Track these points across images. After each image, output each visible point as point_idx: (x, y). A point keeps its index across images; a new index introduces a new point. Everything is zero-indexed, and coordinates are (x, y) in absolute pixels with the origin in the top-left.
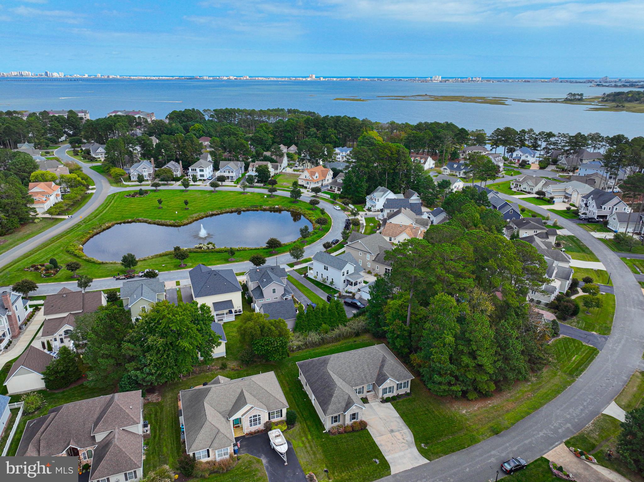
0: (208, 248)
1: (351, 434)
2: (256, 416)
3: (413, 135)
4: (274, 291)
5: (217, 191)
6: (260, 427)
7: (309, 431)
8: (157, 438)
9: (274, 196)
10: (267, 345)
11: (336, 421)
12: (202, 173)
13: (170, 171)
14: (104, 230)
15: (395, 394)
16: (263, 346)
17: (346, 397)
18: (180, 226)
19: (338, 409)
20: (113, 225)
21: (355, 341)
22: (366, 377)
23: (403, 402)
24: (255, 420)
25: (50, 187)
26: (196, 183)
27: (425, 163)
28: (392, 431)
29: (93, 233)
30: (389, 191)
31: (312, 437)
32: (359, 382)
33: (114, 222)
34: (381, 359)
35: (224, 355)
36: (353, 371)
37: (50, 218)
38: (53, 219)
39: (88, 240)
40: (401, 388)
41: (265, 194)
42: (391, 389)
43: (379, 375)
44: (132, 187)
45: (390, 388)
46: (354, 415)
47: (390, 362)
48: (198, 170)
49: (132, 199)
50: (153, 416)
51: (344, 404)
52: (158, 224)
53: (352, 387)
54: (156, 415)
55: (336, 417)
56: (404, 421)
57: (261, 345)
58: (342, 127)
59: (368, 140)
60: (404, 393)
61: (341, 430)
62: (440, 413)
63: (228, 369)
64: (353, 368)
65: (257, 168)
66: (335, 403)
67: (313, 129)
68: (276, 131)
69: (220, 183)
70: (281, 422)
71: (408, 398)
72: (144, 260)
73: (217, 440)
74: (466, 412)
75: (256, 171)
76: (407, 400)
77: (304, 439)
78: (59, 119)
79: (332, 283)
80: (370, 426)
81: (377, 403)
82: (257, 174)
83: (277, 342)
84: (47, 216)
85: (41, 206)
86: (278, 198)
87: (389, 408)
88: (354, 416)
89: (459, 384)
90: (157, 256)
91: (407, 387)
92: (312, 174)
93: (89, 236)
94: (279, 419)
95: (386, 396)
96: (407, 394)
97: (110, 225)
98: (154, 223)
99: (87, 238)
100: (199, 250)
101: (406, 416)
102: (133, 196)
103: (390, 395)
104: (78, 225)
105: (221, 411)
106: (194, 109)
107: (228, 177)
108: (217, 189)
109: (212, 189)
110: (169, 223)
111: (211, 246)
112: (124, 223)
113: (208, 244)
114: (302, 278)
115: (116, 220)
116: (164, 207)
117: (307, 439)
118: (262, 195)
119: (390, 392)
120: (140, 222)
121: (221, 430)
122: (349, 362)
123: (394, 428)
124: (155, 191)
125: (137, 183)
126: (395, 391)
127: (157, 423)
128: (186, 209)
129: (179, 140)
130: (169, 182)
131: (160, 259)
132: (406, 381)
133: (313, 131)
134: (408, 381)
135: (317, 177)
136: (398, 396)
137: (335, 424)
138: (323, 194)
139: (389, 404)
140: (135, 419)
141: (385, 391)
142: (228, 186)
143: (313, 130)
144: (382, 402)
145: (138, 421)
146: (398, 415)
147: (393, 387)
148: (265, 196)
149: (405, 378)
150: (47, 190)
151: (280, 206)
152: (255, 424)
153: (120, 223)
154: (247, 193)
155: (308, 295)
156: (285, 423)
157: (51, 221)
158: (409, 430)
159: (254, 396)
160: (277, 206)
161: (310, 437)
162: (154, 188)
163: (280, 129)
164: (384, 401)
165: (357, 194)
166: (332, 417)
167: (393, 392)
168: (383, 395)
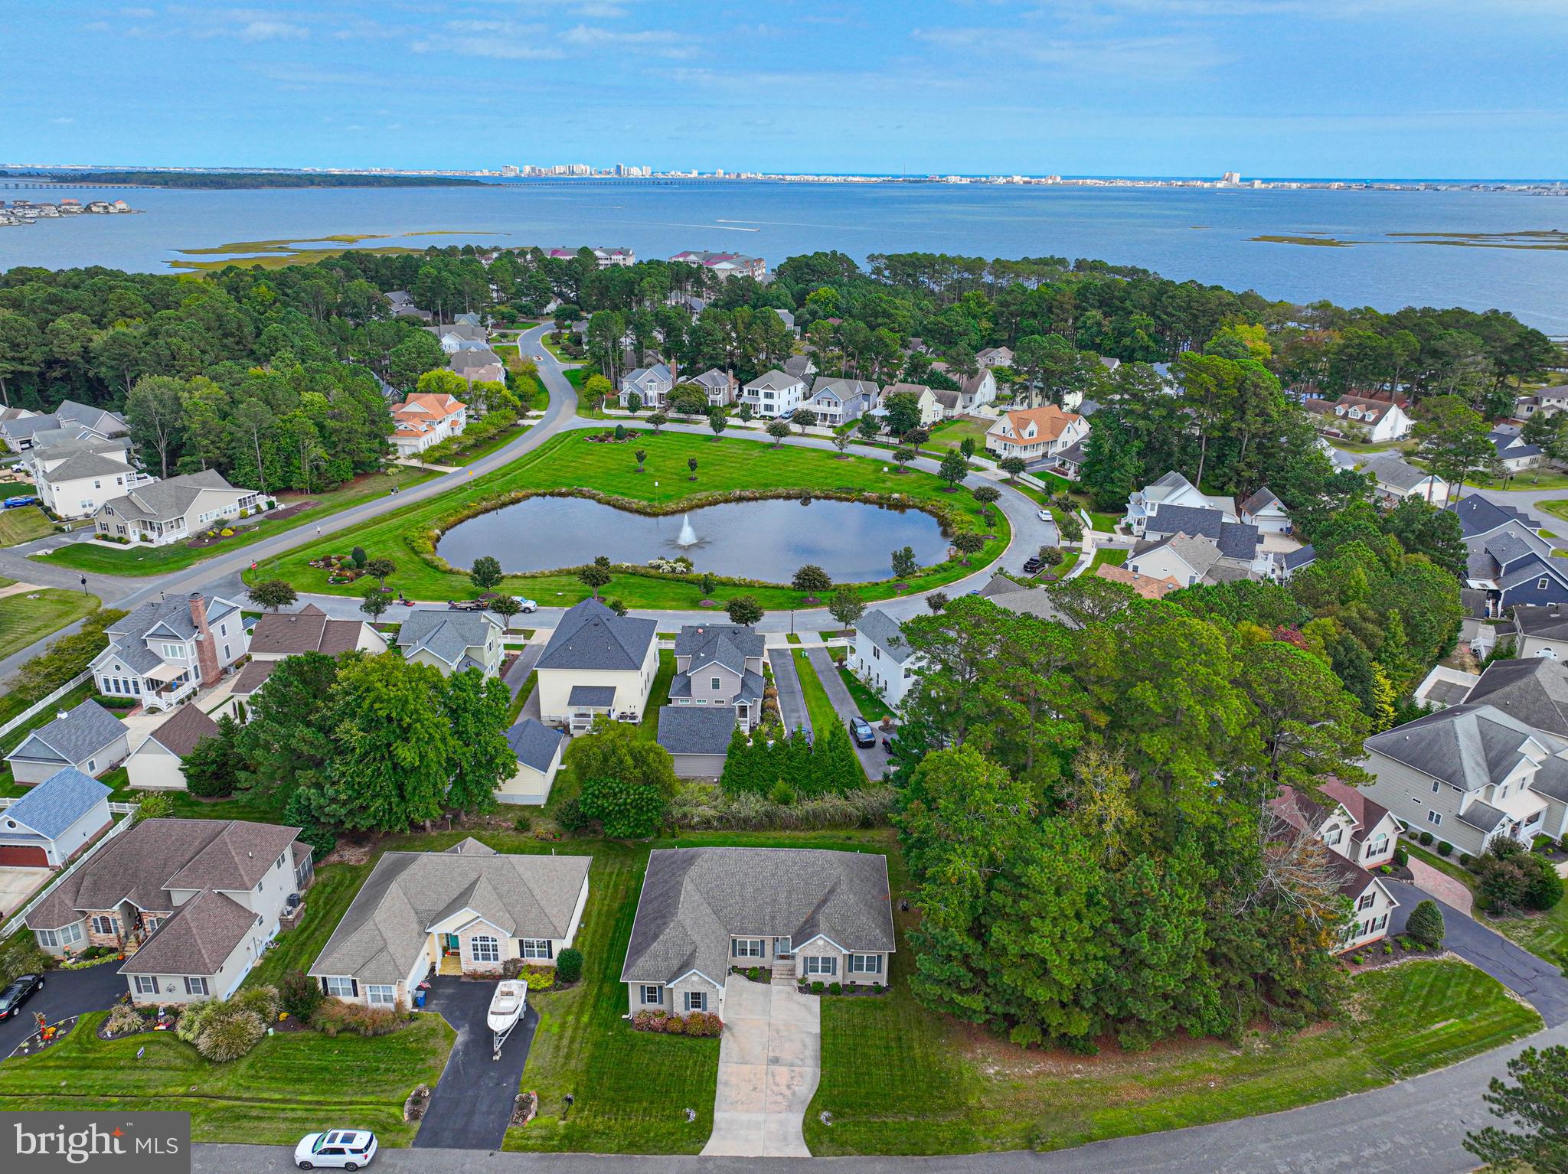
0: (674, 570)
1: (675, 1039)
2: (485, 939)
3: (1357, 341)
4: (716, 684)
5: (782, 446)
6: (495, 966)
7: (595, 1006)
8: (305, 935)
9: (907, 470)
10: (605, 796)
11: (652, 999)
12: (769, 401)
13: (699, 391)
14: (503, 505)
15: (839, 977)
16: (597, 797)
17: (688, 950)
18: (655, 515)
19: (658, 972)
20: (527, 497)
21: (849, 839)
22: (773, 918)
23: (851, 1003)
24: (485, 948)
25: (442, 404)
26: (748, 424)
27: (1375, 423)
28: (775, 1061)
29: (479, 508)
30: (1189, 485)
31: (591, 1019)
32: (750, 927)
33: (533, 490)
34: (829, 885)
35: (542, 802)
36: (748, 896)
37: (419, 469)
38: (425, 470)
39: (461, 521)
40: (860, 968)
41: (885, 463)
42: (829, 965)
43: (806, 922)
44: (612, 418)
45: (826, 960)
46: (696, 996)
47: (845, 897)
48: (762, 393)
49: (597, 446)
50: (329, 890)
51: (675, 964)
52: (614, 506)
53: (730, 932)
54: (334, 891)
55: (652, 990)
56: (822, 1048)
57: (593, 794)
58: (1170, 309)
59: (1224, 347)
60: (870, 983)
61: (656, 1022)
62: (926, 1056)
63: (530, 834)
64: (750, 889)
65: (888, 399)
66: (656, 957)
67: (1094, 312)
68: (1002, 314)
69: (796, 428)
70: (547, 969)
71: (872, 998)
72: (533, 577)
73: (372, 965)
74: (997, 1073)
75: (887, 406)
76: (864, 1002)
77: (571, 1018)
78: (549, 266)
79: (880, 691)
80: (733, 1035)
81: (789, 989)
82: (887, 413)
83: (628, 793)
84: (415, 463)
85: (414, 442)
86: (914, 476)
87: (808, 1008)
88: (697, 999)
89: (986, 995)
90: (560, 573)
91: (879, 971)
92: (1021, 423)
93: (466, 512)
94: (544, 961)
95: (812, 978)
96: (877, 989)
97: (520, 495)
98: (608, 503)
99: (459, 516)
100: (653, 572)
101: (835, 1036)
102: (601, 440)
103: (827, 979)
104: (461, 489)
105: (421, 908)
106: (834, 253)
107: (825, 416)
108: (784, 440)
109: (771, 439)
110: (635, 506)
111: (680, 567)
112: (552, 495)
113: (677, 561)
114: (831, 670)
115: (538, 486)
116: (650, 470)
117: (578, 1020)
118: (879, 463)
119: (825, 970)
120: (584, 496)
121: (391, 948)
122: (746, 874)
123: (786, 1056)
124: (653, 433)
125: (627, 413)
126: (839, 972)
127: (326, 904)
128: (691, 479)
129: (739, 321)
130: (694, 417)
131: (564, 580)
132: (874, 953)
133: (1094, 317)
134: (880, 957)
135: (1031, 434)
136: (853, 988)
137: (650, 1006)
138: (1031, 478)
139: (814, 1002)
140: (246, 879)
141: (811, 964)
142: (816, 436)
143: (1095, 314)
144: (801, 990)
145: (249, 885)
146: (816, 1029)
147: (835, 959)
148: (886, 469)
149: (871, 944)
150: (436, 411)
151: (905, 495)
152: (486, 958)
153: (544, 495)
154: (847, 456)
155: (816, 710)
156: (553, 974)
157: (419, 475)
158: (818, 1071)
159: (501, 897)
160: (896, 495)
161: (585, 1019)
162: (651, 426)
163: (1013, 308)
164: (806, 988)
165: (1109, 487)
166: (643, 987)
167: (834, 973)
168: (805, 972)
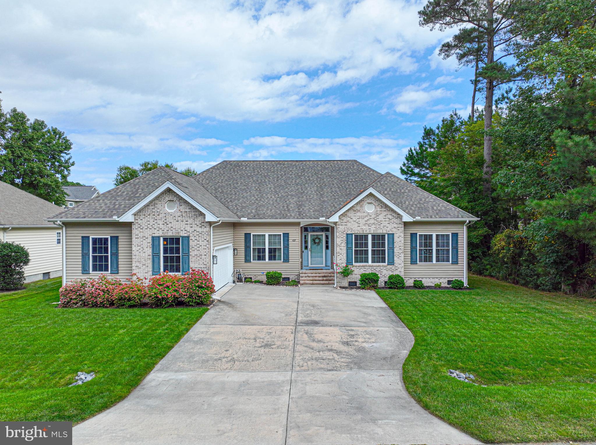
15: (400, 270)
32: (269, 213)
40: (427, 257)
42: (383, 246)
45: (379, 239)
46: (172, 244)
80: (232, 307)
81: (325, 288)
91: (455, 262)
95: (361, 268)
103: (383, 271)
119: (378, 255)
126: (398, 260)
132: (449, 223)
134: (456, 238)
137: (95, 276)
139: (369, 295)
141: (357, 247)
147: (392, 236)
149: (442, 214)
158: (404, 328)
164: (351, 283)
166: (85, 239)
167: (391, 262)
168: (349, 262)
